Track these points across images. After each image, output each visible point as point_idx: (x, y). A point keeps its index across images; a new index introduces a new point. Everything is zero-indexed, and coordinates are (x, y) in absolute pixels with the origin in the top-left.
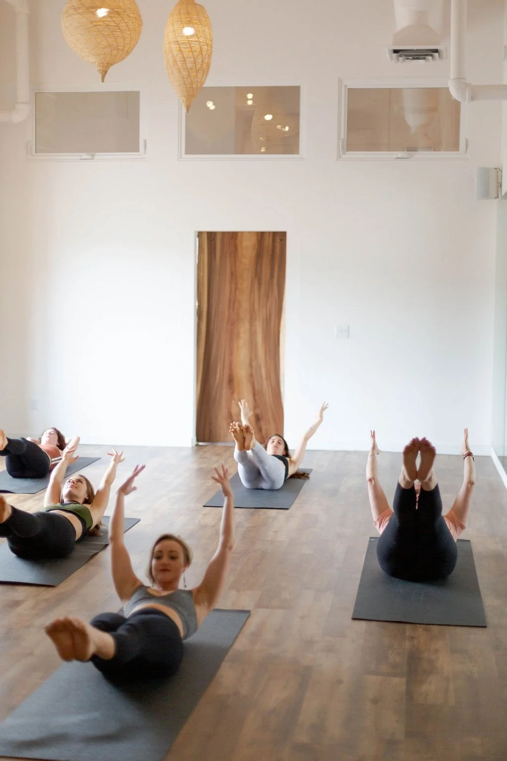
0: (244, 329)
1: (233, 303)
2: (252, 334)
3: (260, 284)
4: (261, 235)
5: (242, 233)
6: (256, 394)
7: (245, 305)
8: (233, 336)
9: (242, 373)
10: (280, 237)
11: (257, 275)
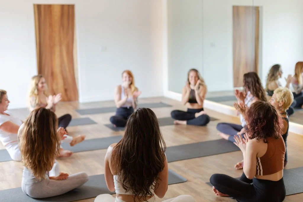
0: (57, 49)
1: (51, 38)
2: (61, 52)
3: (63, 29)
4: (63, 6)
5: (54, 5)
6: (64, 79)
7: (57, 39)
8: (52, 53)
9: (57, 70)
10: (71, 8)
11: (62, 25)
